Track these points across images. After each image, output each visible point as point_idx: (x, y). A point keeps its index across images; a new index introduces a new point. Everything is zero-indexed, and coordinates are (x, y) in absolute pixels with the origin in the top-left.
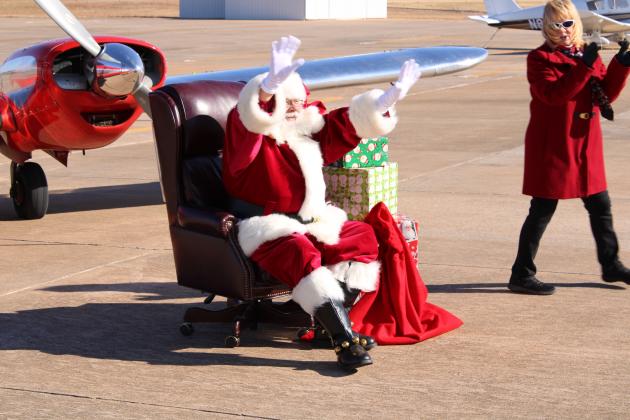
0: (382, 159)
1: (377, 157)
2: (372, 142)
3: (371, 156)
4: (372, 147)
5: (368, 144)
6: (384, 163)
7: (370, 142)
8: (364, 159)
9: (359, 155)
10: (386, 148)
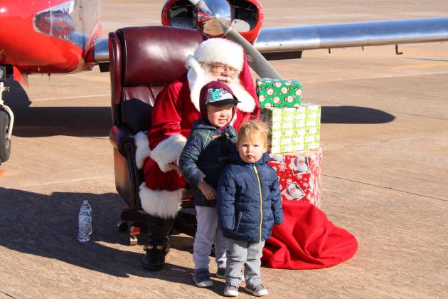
0: (295, 101)
1: (290, 99)
2: (285, 86)
3: (284, 98)
4: (285, 90)
5: (281, 88)
6: (297, 105)
7: (282, 86)
8: (277, 100)
9: (273, 96)
10: (298, 92)
